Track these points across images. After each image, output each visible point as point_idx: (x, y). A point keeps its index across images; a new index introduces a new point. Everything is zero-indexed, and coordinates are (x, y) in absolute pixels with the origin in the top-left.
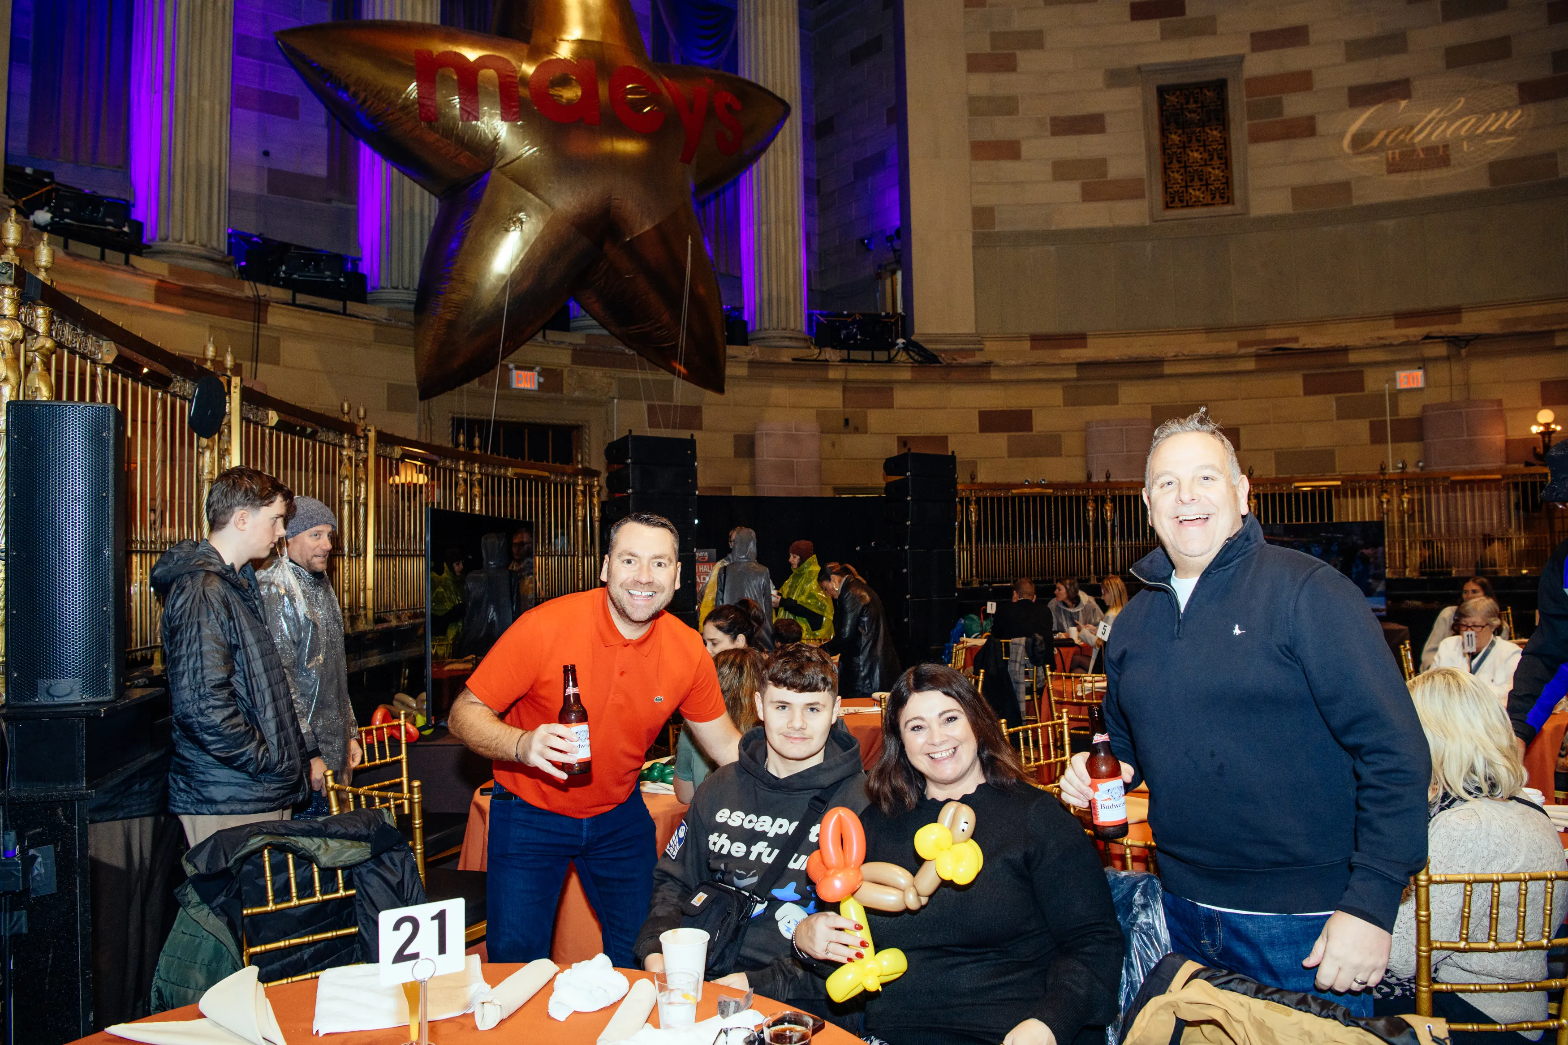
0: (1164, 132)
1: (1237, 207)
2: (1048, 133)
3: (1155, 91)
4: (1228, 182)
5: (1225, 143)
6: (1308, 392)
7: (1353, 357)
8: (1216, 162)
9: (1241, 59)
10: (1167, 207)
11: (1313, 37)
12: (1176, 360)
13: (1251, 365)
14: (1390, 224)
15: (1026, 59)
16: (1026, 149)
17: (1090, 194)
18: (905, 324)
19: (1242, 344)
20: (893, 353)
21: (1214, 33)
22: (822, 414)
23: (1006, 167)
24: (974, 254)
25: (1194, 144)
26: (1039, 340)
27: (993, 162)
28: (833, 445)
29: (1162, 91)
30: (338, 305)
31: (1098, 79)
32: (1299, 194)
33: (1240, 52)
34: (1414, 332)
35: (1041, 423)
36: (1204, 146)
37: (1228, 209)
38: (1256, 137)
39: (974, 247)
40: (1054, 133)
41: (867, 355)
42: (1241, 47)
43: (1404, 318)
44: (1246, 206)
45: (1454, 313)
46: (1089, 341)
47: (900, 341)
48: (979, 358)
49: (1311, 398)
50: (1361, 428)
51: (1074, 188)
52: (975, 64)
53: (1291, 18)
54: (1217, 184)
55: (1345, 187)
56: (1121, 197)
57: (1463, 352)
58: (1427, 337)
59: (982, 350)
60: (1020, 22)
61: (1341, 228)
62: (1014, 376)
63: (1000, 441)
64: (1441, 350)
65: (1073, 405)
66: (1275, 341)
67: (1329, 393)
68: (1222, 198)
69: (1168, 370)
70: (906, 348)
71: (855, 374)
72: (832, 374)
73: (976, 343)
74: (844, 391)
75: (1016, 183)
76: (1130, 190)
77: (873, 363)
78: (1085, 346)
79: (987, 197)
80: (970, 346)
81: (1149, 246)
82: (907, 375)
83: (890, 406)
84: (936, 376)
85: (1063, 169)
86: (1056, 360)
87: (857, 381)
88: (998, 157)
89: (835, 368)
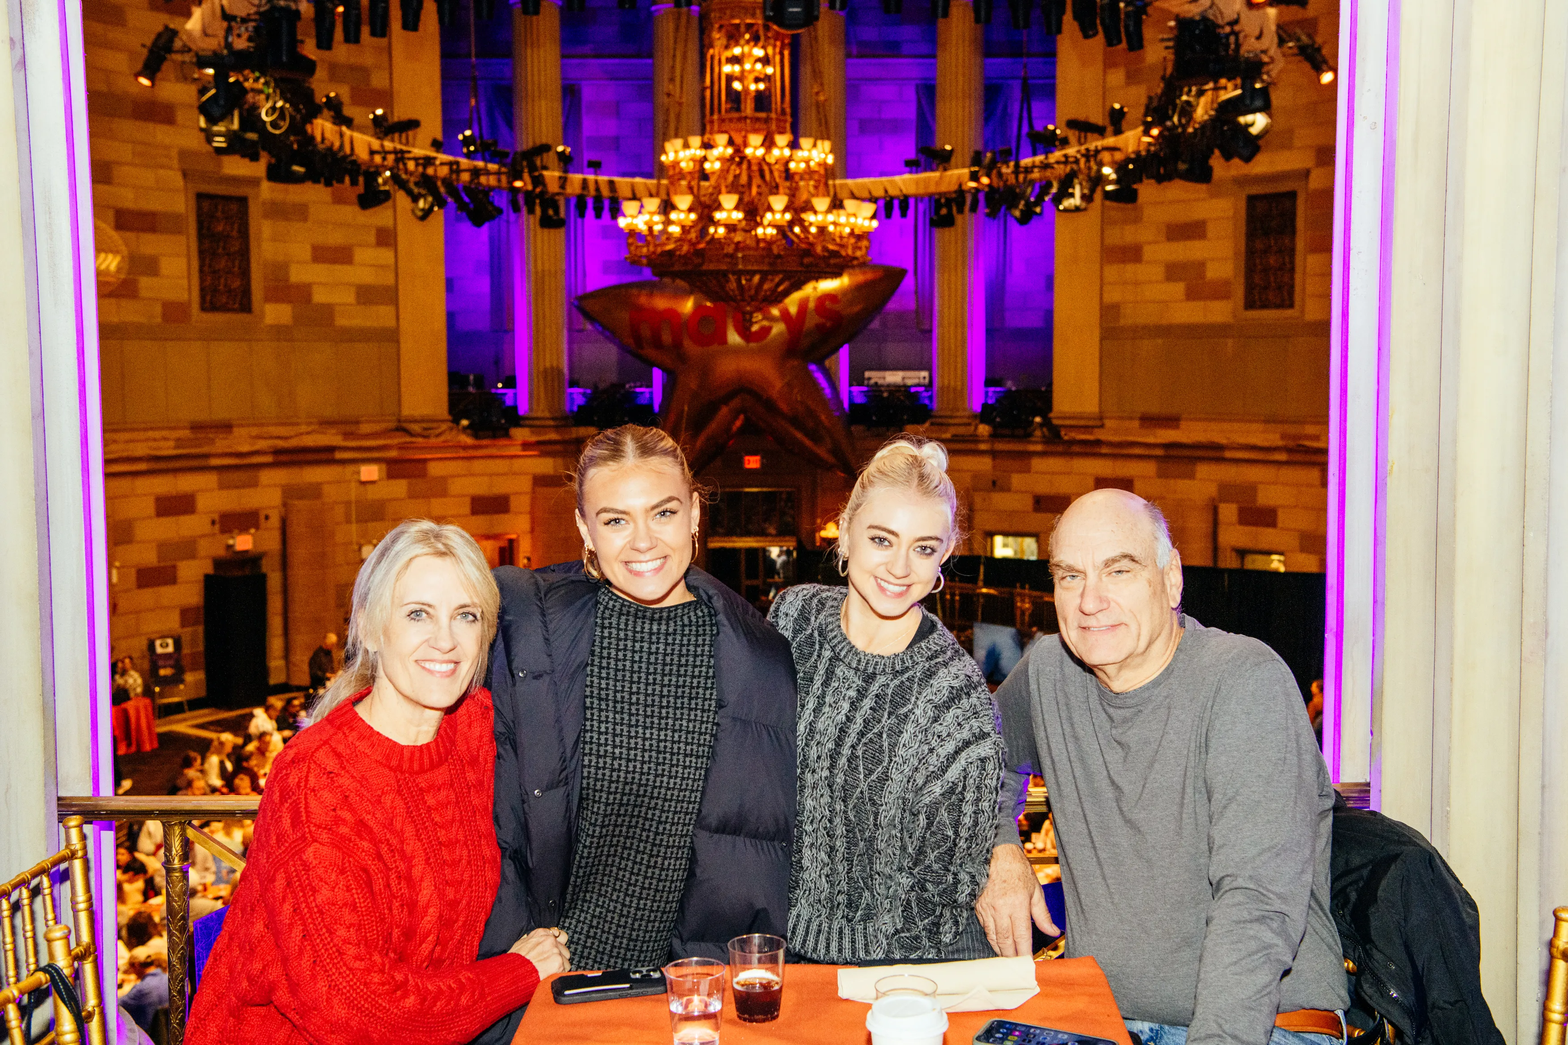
0: (1249, 238)
1: (1297, 312)
2: (1164, 239)
3: (1244, 202)
4: (1292, 288)
8: (1287, 267)
9: (1307, 173)
10: (1250, 304)
13: (1282, 457)
16: (1148, 252)
17: (1192, 294)
18: (1046, 400)
19: (1283, 437)
20: (1031, 429)
21: (1291, 147)
22: (976, 476)
23: (1130, 269)
24: (1101, 344)
25: (1273, 249)
26: (1146, 419)
27: (1122, 267)
28: (984, 500)
29: (1252, 200)
33: (1309, 164)
36: (1280, 252)
37: (1289, 313)
38: (1313, 248)
39: (1102, 339)
40: (1169, 239)
41: (1007, 432)
42: (1309, 161)
44: (1302, 311)
46: (1183, 424)
47: (1038, 419)
48: (1095, 435)
51: (1178, 289)
56: (1213, 298)
59: (1102, 426)
62: (1120, 451)
65: (1164, 477)
66: (1298, 438)
68: (1286, 302)
69: (1228, 454)
70: (1041, 425)
71: (1000, 446)
72: (983, 447)
73: (1099, 421)
74: (994, 459)
75: (1137, 284)
76: (1219, 291)
77: (1014, 437)
78: (1177, 427)
79: (1113, 296)
80: (1091, 423)
81: (1230, 342)
82: (1039, 448)
83: (1028, 471)
84: (1060, 449)
85: (1173, 271)
86: (1151, 440)
87: (1001, 452)
88: (1123, 262)
89: (983, 442)
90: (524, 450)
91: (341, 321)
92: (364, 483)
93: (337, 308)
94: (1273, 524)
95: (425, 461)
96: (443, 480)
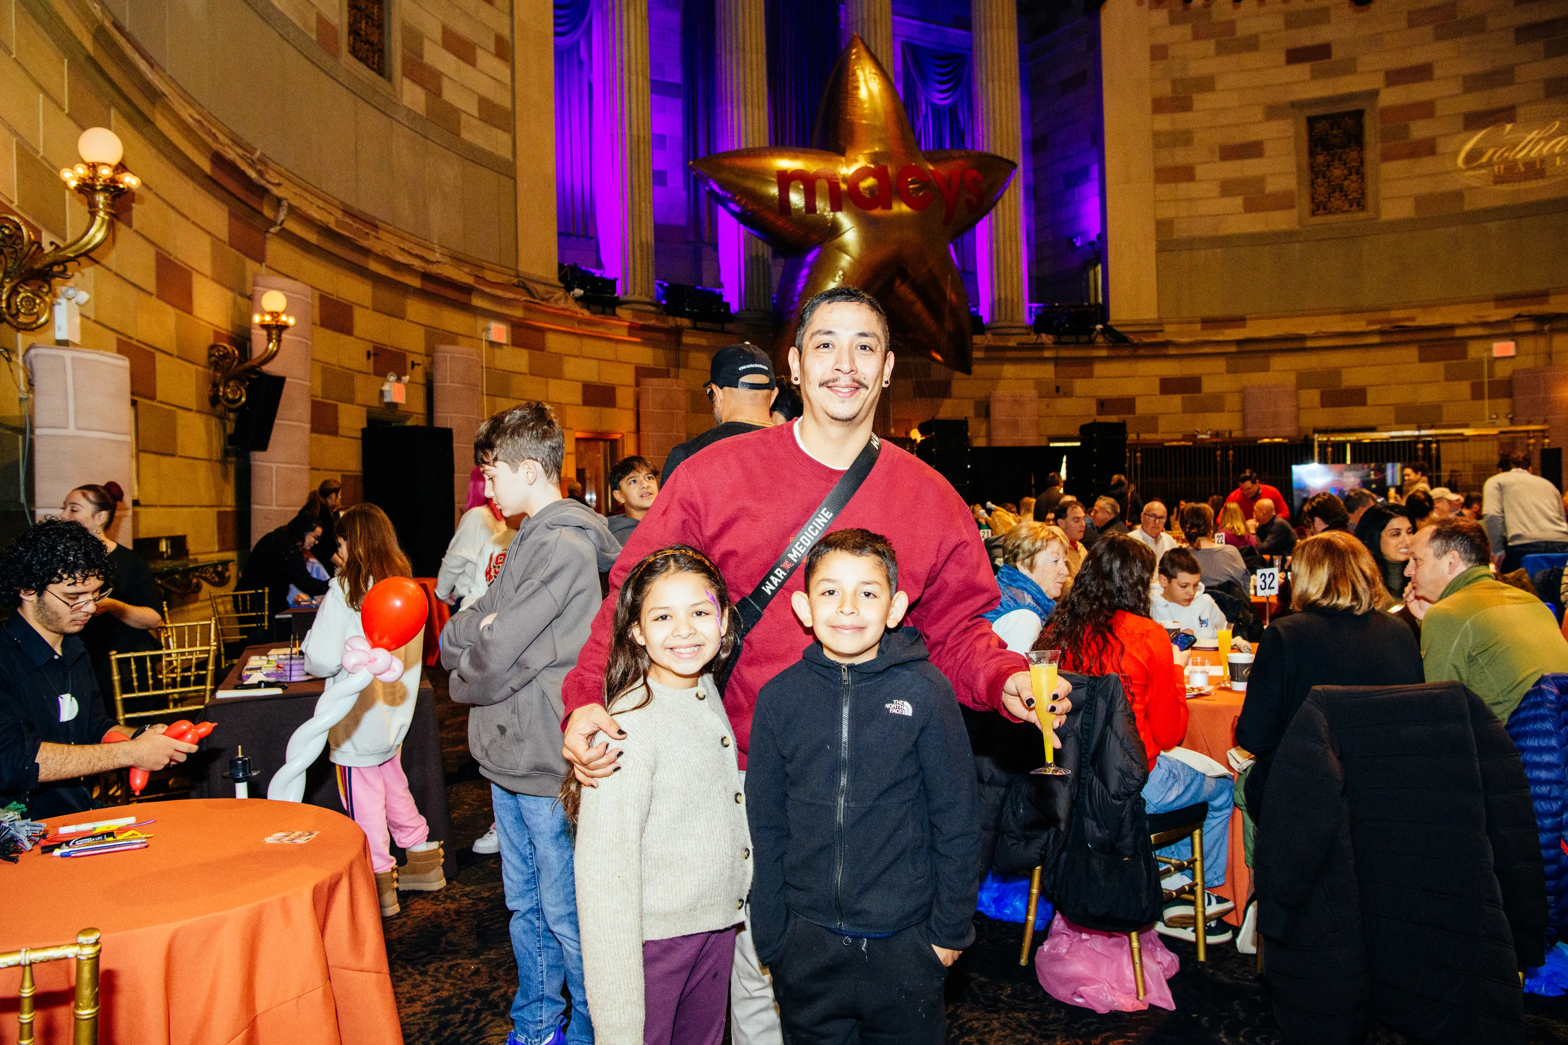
0: (1312, 154)
1: (1370, 213)
2: (1217, 159)
3: (1305, 122)
4: (1363, 194)
5: (1362, 162)
6: (1421, 360)
7: (1459, 333)
8: (1354, 177)
9: (1374, 94)
10: (1313, 214)
11: (1437, 73)
12: (1316, 337)
13: (1376, 340)
14: (1493, 226)
15: (1202, 101)
16: (1199, 172)
17: (1250, 207)
18: (1103, 311)
19: (1370, 323)
20: (1093, 336)
21: (1355, 72)
22: (1039, 383)
23: (1183, 188)
24: (1157, 256)
25: (1336, 163)
26: (1208, 323)
27: (1173, 185)
28: (1048, 406)
29: (1312, 121)
30: (717, 327)
31: (1259, 113)
32: (1420, 201)
33: (1376, 87)
34: (1507, 313)
35: (1209, 386)
36: (1345, 164)
37: (1361, 215)
38: (1387, 157)
39: (1158, 252)
40: (1223, 159)
41: (1073, 338)
42: (1376, 82)
43: (1502, 300)
44: (1377, 212)
45: (1542, 296)
46: (1248, 323)
47: (1099, 327)
48: (1160, 338)
49: (1425, 365)
50: (1464, 388)
51: (1236, 203)
52: (1159, 106)
53: (1417, 57)
54: (1355, 195)
55: (1458, 196)
56: (1275, 209)
57: (1546, 327)
58: (1518, 316)
59: (1161, 331)
60: (1197, 69)
61: (1453, 229)
62: (1186, 351)
63: (1176, 401)
64: (1528, 327)
65: (1235, 372)
66: (1398, 320)
67: (1438, 360)
68: (1359, 205)
69: (1310, 344)
70: (1103, 332)
71: (1064, 353)
72: (1047, 354)
73: (1158, 326)
74: (1056, 366)
75: (1191, 200)
76: (1283, 202)
77: (1078, 344)
78: (1244, 326)
79: (1168, 212)
80: (1153, 328)
81: (1297, 246)
82: (1103, 353)
83: (1091, 376)
84: (1126, 352)
85: (1228, 188)
86: (1220, 338)
87: (1065, 358)
88: (1177, 180)
89: (1049, 348)
90: (630, 335)
91: (466, 135)
92: (493, 344)
93: (464, 116)
94: (1363, 403)
95: (543, 331)
96: (559, 357)
